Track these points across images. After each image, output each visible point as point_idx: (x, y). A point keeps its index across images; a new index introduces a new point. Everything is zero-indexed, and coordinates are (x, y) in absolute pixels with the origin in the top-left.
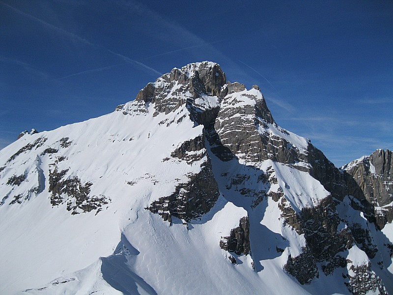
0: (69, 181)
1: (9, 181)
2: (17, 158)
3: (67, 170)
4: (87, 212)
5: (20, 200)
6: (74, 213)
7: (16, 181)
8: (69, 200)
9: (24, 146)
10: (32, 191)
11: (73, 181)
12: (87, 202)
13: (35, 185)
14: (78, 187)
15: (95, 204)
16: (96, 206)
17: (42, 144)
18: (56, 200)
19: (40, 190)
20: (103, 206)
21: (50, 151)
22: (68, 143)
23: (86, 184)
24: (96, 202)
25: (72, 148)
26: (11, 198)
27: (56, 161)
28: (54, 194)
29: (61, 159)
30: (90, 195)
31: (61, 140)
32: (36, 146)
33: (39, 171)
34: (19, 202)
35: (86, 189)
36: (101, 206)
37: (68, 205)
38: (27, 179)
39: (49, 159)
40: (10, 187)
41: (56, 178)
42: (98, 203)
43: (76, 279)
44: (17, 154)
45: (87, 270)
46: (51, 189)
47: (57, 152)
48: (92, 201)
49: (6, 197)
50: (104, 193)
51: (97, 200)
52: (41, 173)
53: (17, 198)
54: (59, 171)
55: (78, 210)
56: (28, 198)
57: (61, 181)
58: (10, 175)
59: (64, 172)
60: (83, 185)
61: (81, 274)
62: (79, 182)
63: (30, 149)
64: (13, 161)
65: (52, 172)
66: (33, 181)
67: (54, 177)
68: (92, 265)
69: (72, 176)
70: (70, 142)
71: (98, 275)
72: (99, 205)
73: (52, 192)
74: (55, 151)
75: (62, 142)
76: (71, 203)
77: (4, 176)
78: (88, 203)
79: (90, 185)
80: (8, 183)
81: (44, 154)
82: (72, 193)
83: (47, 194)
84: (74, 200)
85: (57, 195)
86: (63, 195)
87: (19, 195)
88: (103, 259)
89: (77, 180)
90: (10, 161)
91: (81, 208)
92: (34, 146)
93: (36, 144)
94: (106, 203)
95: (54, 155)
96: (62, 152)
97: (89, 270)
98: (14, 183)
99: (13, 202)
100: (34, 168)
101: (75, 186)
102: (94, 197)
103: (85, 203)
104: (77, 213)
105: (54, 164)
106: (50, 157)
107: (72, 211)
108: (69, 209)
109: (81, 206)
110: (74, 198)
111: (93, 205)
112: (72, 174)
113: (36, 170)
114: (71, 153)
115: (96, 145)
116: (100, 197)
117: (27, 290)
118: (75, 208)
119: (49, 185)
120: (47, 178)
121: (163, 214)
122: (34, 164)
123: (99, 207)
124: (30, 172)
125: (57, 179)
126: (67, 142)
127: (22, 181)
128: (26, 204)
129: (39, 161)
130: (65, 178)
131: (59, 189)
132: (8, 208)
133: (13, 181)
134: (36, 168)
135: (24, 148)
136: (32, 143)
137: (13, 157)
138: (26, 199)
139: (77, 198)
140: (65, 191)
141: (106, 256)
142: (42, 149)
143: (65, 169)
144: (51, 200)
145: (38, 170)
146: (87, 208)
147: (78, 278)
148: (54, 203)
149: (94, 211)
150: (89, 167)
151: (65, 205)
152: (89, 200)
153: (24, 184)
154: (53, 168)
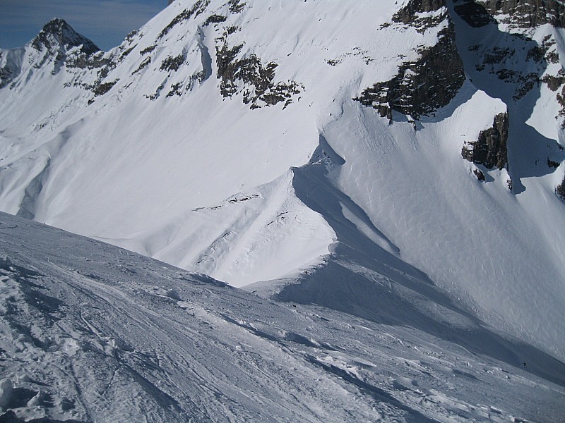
0: (244, 62)
1: (163, 65)
2: (171, 31)
3: (241, 47)
4: (271, 105)
5: (179, 90)
6: (253, 107)
7: (173, 64)
8: (246, 89)
9: (179, 14)
10: (195, 77)
11: (250, 61)
12: (271, 91)
13: (198, 69)
14: (257, 70)
15: (282, 93)
16: (283, 96)
17: (203, 10)
18: (228, 89)
19: (205, 75)
20: (294, 97)
21: (215, 19)
22: (240, 6)
23: (269, 66)
24: (283, 91)
25: (247, 13)
26: (168, 89)
27: (225, 34)
28: (225, 80)
29: (232, 30)
30: (275, 81)
31: (230, 3)
32: (195, 13)
33: (202, 50)
34: (179, 94)
35: (269, 72)
36: (290, 96)
37: (244, 95)
38: (187, 60)
39: (214, 32)
40: (165, 73)
41: (226, 58)
42: (286, 92)
43: (260, 196)
44: (171, 26)
45: (274, 184)
46: (221, 73)
47: (225, 19)
48: (278, 89)
49: (161, 88)
50: (294, 77)
51: (284, 88)
52: (205, 52)
53: (176, 87)
54: (230, 48)
55: (258, 102)
56: (190, 87)
57: (233, 62)
58: (164, 56)
59: (237, 49)
60: (265, 67)
61: (267, 190)
62: (258, 62)
63: (188, 18)
64: (165, 37)
65: (220, 50)
66: (194, 63)
67: (223, 57)
68: (280, 178)
69: (249, 54)
70: (243, 5)
71: (289, 192)
72: (288, 96)
73: (221, 78)
74: (223, 19)
75: (231, 5)
76: (248, 93)
77: (155, 58)
78: (272, 93)
79: (274, 66)
80: (162, 68)
81: (207, 25)
82: (249, 78)
83: (215, 81)
84: (252, 88)
85: (229, 82)
86: (237, 82)
87: (178, 84)
88: (295, 170)
89: (255, 60)
90: (161, 36)
91: (262, 99)
92: (192, 13)
93: (194, 10)
94: (297, 92)
95: (221, 24)
96: (232, 19)
97: (276, 184)
98: (170, 68)
99: (171, 94)
100: (195, 45)
101: (254, 69)
102: (281, 84)
103: (267, 92)
104: (257, 107)
105: (223, 38)
106: (216, 28)
107: (251, 103)
108: (246, 101)
109: (262, 96)
110: (253, 86)
111: (279, 95)
112: (248, 51)
113: (198, 47)
114: (245, 20)
115: (281, 8)
116: (288, 84)
117: (197, 210)
118: (254, 100)
119: (217, 68)
120: (214, 58)
121: (379, 108)
122: (194, 39)
123: (288, 98)
124: (190, 51)
125: (228, 60)
126: (239, 4)
127: (180, 64)
128: (188, 97)
129: (201, 34)
130: (239, 57)
131: (231, 74)
132: (165, 102)
133: (169, 64)
134: (198, 45)
135: (178, 17)
136: (190, 9)
137: (165, 31)
138: (187, 89)
139: (257, 86)
140: (239, 76)
141: (298, 165)
142: (204, 17)
143: (237, 45)
144: (222, 89)
145: (200, 47)
146: (272, 100)
147: (262, 194)
148: (225, 94)
149: (281, 104)
150: (272, 40)
151: (241, 96)
152: (273, 88)
153: (183, 68)
154: (221, 44)
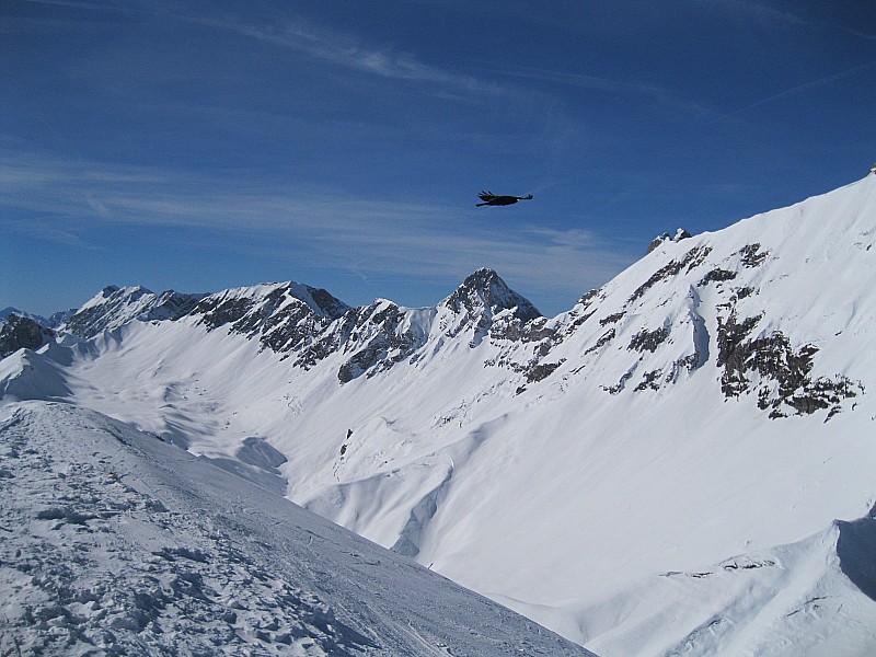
0: (758, 345)
1: (634, 342)
2: (648, 292)
3: (758, 318)
4: (805, 414)
5: (656, 382)
6: (774, 415)
7: (648, 341)
8: (763, 385)
9: (663, 266)
10: (681, 363)
11: (772, 342)
12: (806, 390)
13: (687, 351)
14: (783, 357)
15: (823, 395)
16: (826, 400)
17: (699, 261)
18: (734, 385)
19: (697, 361)
20: (845, 402)
21: (718, 275)
22: (759, 257)
23: (804, 350)
24: (826, 393)
25: (769, 268)
26: (638, 378)
27: (733, 298)
28: (729, 371)
29: (744, 293)
30: (813, 376)
31: (742, 251)
32: (688, 266)
33: (695, 321)
34: (655, 387)
35: (804, 360)
36: (838, 401)
37: (760, 395)
38: (670, 337)
39: (716, 295)
40: (635, 354)
41: (732, 335)
42: (831, 394)
43: (778, 563)
44: (649, 284)
45: (804, 546)
46: (722, 359)
47: (734, 277)
48: (817, 389)
49: (628, 376)
50: (845, 370)
51: (829, 386)
52: (699, 323)
53: (651, 377)
54: (740, 321)
55: (783, 408)
56: (672, 377)
57: (744, 342)
58: (635, 329)
59: (751, 323)
60: (796, 352)
61: (790, 554)
62: (786, 344)
63: (676, 273)
64: (639, 300)
65: (724, 322)
66: (682, 342)
67: (729, 334)
68: (816, 537)
69: (771, 330)
70: (764, 255)
71: (830, 562)
72: (834, 400)
73: (723, 367)
74: (730, 276)
75: (745, 254)
76: (767, 393)
77: (622, 331)
78: (808, 394)
79: (812, 351)
80: (631, 347)
81: (705, 284)
82: (770, 368)
83: (713, 371)
84: (773, 384)
85: (736, 373)
86: (749, 374)
87: (654, 373)
88: (841, 525)
89: (780, 340)
90: (633, 299)
91: (790, 403)
92: (683, 265)
93: (686, 261)
94: (851, 395)
95: (727, 284)
96: (746, 276)
97: (807, 547)
98: (644, 347)
99: (642, 387)
100: (684, 314)
101: (778, 354)
102: (823, 381)
103: (799, 392)
104: (781, 416)
105: (729, 305)
106: (720, 289)
107: (770, 409)
108: (762, 405)
109: (790, 398)
110: (775, 381)
111: (819, 398)
112: (769, 326)
113: (689, 317)
114: (767, 278)
115: (826, 259)
116: (835, 381)
117: (669, 574)
118: (777, 403)
119: (719, 351)
120: (714, 335)
122: (683, 305)
123: (835, 404)
124: (677, 322)
125: (736, 339)
126: (757, 254)
127: (659, 341)
128: (668, 392)
129: (695, 297)
130: (754, 335)
131: (740, 361)
132: (632, 398)
133: (642, 341)
134: (690, 313)
135: (661, 271)
136: (679, 260)
137: (640, 292)
138: (668, 381)
139: (782, 381)
140: (754, 364)
141: (850, 517)
142: (700, 272)
143: (752, 316)
144: (723, 383)
145: (693, 318)
146: (807, 405)
147: (782, 561)
148: (728, 391)
149: (821, 413)
150: (809, 310)
151: (754, 397)
152: (809, 386)
153: (664, 349)
154: (726, 314)
